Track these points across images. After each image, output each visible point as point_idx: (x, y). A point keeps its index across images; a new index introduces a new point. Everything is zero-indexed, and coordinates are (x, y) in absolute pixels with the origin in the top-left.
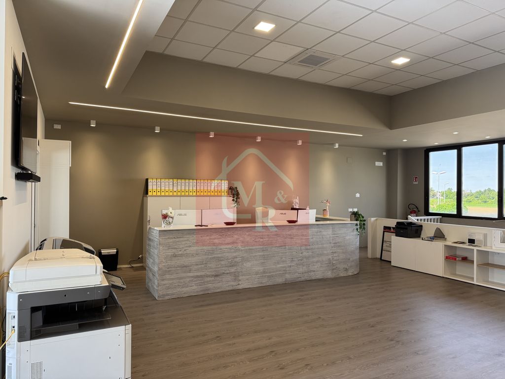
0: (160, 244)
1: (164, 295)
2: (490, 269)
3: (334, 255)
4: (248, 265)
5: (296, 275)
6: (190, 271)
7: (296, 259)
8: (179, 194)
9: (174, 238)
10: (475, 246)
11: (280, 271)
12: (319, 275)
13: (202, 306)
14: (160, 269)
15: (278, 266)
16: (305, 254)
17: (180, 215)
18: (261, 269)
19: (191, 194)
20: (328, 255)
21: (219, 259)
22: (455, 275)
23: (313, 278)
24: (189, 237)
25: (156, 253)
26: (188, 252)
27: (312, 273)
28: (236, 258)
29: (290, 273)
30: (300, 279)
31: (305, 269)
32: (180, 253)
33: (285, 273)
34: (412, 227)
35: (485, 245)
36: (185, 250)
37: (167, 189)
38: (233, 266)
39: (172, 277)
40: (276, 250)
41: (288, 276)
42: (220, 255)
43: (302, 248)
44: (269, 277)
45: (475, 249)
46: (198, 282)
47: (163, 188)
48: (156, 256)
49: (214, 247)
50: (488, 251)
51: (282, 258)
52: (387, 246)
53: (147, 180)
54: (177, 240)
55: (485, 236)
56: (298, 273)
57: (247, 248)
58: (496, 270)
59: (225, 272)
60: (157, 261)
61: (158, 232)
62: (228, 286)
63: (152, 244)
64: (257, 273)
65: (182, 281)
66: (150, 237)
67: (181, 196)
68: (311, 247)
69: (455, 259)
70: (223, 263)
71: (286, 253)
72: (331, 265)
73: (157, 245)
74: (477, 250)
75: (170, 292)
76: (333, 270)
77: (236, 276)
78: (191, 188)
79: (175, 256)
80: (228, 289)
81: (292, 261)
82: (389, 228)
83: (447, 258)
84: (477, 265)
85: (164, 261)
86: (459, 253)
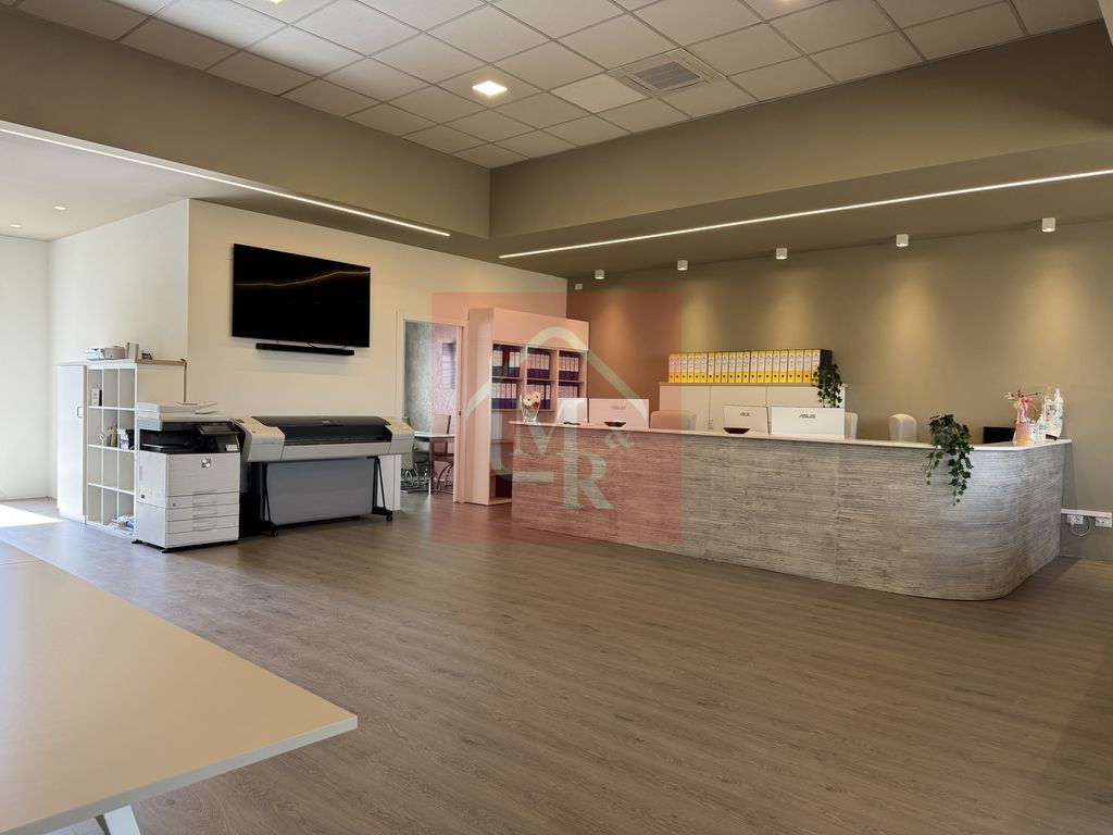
3: (845, 527)
16: (755, 506)
20: (824, 521)
23: (779, 568)
29: (718, 540)
33: (708, 539)
40: (690, 486)
41: (711, 545)
47: (690, 370)
51: (700, 505)
68: (774, 493)
71: (709, 496)
72: (832, 549)
76: (839, 563)
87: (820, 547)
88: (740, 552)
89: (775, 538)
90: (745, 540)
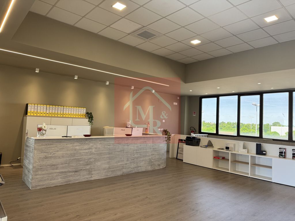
0: (35, 149)
1: (36, 186)
2: (237, 164)
3: (153, 156)
4: (98, 164)
5: (130, 169)
6: (57, 168)
7: (130, 159)
8: (50, 115)
9: (46, 145)
10: (230, 151)
11: (120, 167)
12: (143, 169)
13: (65, 193)
14: (34, 167)
15: (119, 164)
16: (136, 155)
17: (51, 129)
18: (107, 166)
19: (59, 116)
20: (149, 156)
21: (79, 160)
22: (218, 167)
23: (140, 171)
24: (57, 145)
25: (32, 156)
26: (56, 155)
27: (140, 168)
28: (91, 159)
29: (126, 168)
30: (132, 172)
31: (135, 165)
32: (50, 156)
33: (123, 169)
34: (195, 139)
35: (234, 150)
36: (54, 154)
37: (42, 111)
38: (88, 165)
39: (43, 173)
40: (118, 153)
41: (124, 170)
42: (79, 158)
43: (134, 152)
44: (112, 171)
45: (230, 152)
46: (63, 176)
47: (39, 111)
48: (31, 158)
49: (75, 152)
50: (236, 154)
51: (121, 159)
52: (180, 151)
53: (27, 105)
54: (48, 146)
55: (235, 145)
56: (131, 168)
57: (98, 152)
58: (240, 164)
59: (83, 169)
60: (32, 161)
61: (34, 140)
62: (84, 178)
63: (28, 149)
64: (104, 169)
65: (50, 175)
66: (27, 144)
67: (52, 117)
68: (140, 151)
69: (219, 158)
70: (81, 162)
71: (124, 155)
72: (151, 162)
73: (33, 150)
74: (231, 153)
75: (41, 183)
76: (152, 165)
77: (90, 172)
78: (59, 112)
79: (46, 158)
80: (84, 180)
81: (128, 160)
82: (182, 140)
83: (214, 157)
84: (231, 162)
85: (37, 161)
86: (220, 155)
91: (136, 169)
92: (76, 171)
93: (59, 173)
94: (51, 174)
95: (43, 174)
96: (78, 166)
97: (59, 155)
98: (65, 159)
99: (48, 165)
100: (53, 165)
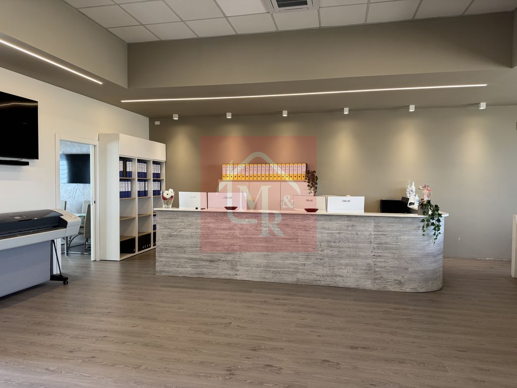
1: (162, 272)
5: (313, 277)
6: (185, 252)
11: (289, 268)
20: (366, 258)
23: (341, 285)
24: (185, 219)
27: (338, 278)
32: (175, 233)
33: (297, 272)
36: (180, 232)
38: (229, 254)
39: (168, 256)
41: (300, 276)
54: (173, 220)
59: (221, 259)
62: (225, 274)
72: (371, 272)
77: (233, 265)
79: (170, 236)
80: (224, 277)
81: (308, 258)
87: (365, 271)
88: (318, 278)
89: (338, 269)
90: (320, 271)
91: (328, 279)
92: (212, 261)
93: (188, 258)
94: (177, 258)
95: (169, 258)
96: (213, 254)
97: (186, 234)
98: (195, 241)
99: (174, 246)
100: (179, 247)
